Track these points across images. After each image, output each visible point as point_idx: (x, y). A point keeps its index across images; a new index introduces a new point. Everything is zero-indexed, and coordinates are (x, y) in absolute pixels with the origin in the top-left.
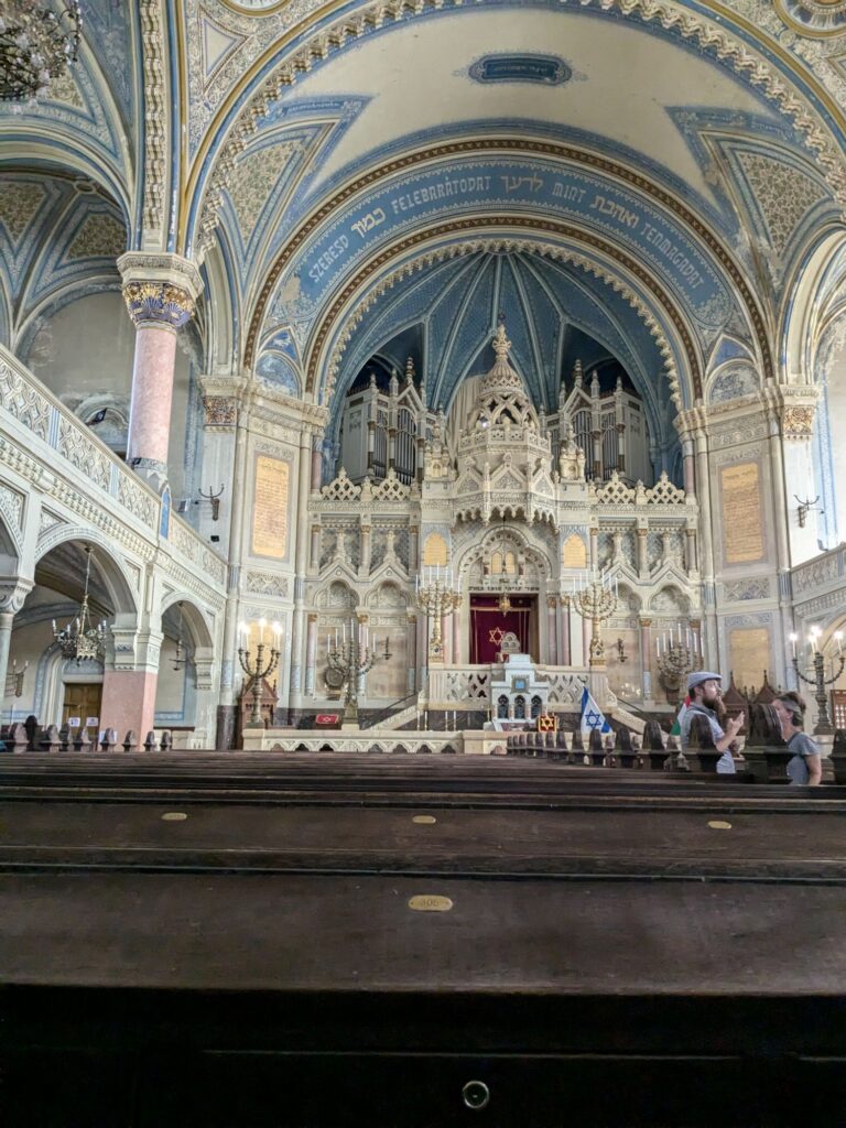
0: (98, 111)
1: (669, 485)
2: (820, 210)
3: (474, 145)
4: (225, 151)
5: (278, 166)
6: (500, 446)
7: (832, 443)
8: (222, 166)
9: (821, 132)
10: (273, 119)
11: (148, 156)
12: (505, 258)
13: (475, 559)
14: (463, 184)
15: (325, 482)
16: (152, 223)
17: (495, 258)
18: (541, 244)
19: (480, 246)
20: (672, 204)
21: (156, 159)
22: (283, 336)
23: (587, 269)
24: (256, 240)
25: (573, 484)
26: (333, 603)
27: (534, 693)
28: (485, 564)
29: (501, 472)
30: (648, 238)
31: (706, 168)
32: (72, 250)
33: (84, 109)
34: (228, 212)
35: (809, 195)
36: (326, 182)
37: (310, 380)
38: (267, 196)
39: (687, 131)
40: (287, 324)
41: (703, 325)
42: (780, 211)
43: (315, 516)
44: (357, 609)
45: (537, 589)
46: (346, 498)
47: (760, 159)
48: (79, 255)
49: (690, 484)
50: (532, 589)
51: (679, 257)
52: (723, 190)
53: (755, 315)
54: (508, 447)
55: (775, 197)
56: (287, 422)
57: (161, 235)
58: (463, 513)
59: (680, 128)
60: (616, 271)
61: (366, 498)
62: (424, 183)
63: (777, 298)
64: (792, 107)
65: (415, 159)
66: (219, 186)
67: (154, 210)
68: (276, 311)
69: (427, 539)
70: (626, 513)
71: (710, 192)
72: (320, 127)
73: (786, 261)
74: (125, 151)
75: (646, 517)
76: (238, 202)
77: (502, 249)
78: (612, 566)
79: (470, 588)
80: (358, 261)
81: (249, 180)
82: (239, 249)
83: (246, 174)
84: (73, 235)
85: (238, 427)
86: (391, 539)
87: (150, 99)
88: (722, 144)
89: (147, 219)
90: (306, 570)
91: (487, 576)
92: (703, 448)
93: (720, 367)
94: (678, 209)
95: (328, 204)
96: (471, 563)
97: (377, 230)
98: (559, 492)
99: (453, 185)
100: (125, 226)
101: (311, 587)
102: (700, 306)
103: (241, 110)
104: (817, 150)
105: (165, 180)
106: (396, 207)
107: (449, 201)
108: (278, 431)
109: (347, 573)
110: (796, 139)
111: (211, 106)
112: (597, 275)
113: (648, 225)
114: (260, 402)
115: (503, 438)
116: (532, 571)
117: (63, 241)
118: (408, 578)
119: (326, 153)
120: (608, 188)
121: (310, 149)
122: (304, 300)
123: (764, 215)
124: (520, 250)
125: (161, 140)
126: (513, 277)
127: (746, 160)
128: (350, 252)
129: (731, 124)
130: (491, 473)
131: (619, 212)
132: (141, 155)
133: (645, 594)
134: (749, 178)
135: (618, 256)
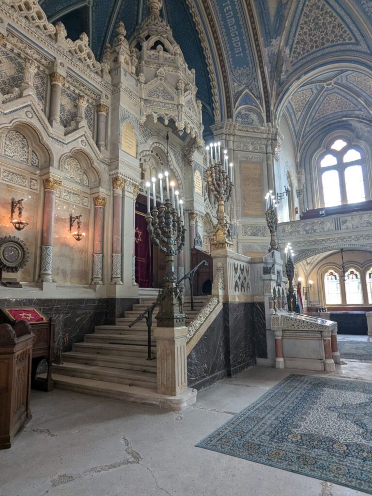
2: (338, 48)
30: (225, 10)
41: (235, 80)
52: (286, 8)
55: (311, 30)
63: (280, 84)
71: (275, 6)
73: (295, 67)
94: (249, 4)
102: (236, 68)
113: (229, 2)
123: (297, 36)
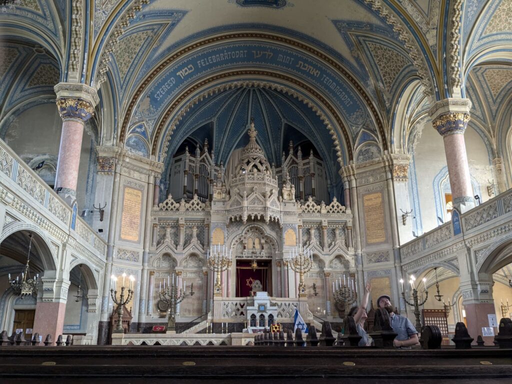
0: (48, 13)
1: (338, 203)
2: (407, 70)
3: (239, 36)
4: (113, 34)
5: (140, 43)
6: (252, 183)
7: (418, 183)
8: (111, 42)
9: (407, 33)
10: (138, 20)
11: (72, 36)
12: (254, 90)
13: (239, 241)
14: (233, 54)
15: (161, 201)
16: (73, 68)
17: (249, 90)
18: (272, 84)
19: (241, 85)
20: (336, 65)
21: (77, 37)
22: (140, 127)
23: (295, 96)
24: (127, 78)
25: (289, 203)
26: (163, 265)
27: (269, 312)
28: (244, 244)
29: (252, 196)
30: (325, 82)
31: (352, 49)
32: (31, 82)
33: (40, 12)
34: (114, 65)
35: (401, 62)
36: (164, 51)
37: (154, 149)
38: (134, 57)
39: (342, 31)
40: (143, 121)
41: (353, 125)
42: (388, 70)
43: (155, 219)
44: (176, 268)
45: (271, 257)
46: (172, 209)
47: (378, 46)
48: (35, 85)
49: (348, 203)
50: (269, 257)
51: (340, 91)
52: (361, 59)
53: (378, 119)
54: (256, 183)
55: (385, 63)
56: (141, 170)
57: (78, 74)
58: (233, 217)
59: (339, 30)
60: (309, 98)
61: (182, 209)
62: (214, 53)
63: (388, 112)
64: (393, 21)
65: (209, 41)
66: (109, 51)
67: (74, 62)
68: (137, 114)
69: (214, 231)
70: (316, 218)
71: (354, 61)
72: (161, 25)
73: (392, 94)
74: (61, 33)
75: (326, 220)
76: (119, 60)
77: (253, 86)
78: (309, 245)
79: (236, 257)
80: (180, 90)
81: (125, 49)
82: (118, 83)
83: (123, 46)
84: (32, 75)
85: (115, 173)
86: (195, 231)
87: (75, 8)
88: (359, 38)
89: (71, 67)
90: (149, 247)
91: (245, 250)
92: (354, 185)
93: (361, 145)
94: (339, 68)
95: (165, 62)
96: (237, 244)
97: (190, 75)
98: (282, 206)
99: (228, 55)
100: (59, 70)
101: (151, 257)
102: (351, 115)
103: (121, 15)
104: (405, 41)
105: (81, 48)
106: (199, 64)
107: (226, 62)
108: (136, 175)
109: (171, 249)
110: (395, 37)
111: (106, 12)
112: (300, 99)
113: (325, 76)
114: (127, 160)
115: (253, 178)
116: (268, 248)
117: (27, 77)
118: (203, 251)
119: (164, 38)
120: (305, 58)
121: (156, 35)
122: (152, 109)
123: (381, 72)
124: (261, 87)
125: (80, 28)
126: (258, 100)
127: (371, 46)
128: (176, 86)
129: (363, 29)
130: (247, 197)
131: (310, 69)
132: (69, 35)
133: (327, 259)
134: (373, 54)
135: (310, 90)
